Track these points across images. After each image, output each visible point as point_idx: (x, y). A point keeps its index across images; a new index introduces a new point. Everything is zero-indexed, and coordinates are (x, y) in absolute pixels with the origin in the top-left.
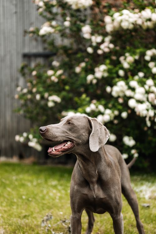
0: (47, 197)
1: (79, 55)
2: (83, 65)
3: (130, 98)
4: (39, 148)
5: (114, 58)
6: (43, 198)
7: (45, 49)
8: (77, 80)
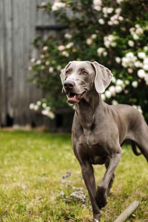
0: (63, 159)
1: (90, 28)
2: (94, 36)
3: (140, 68)
4: (52, 116)
5: (124, 29)
6: (59, 160)
7: (58, 21)
8: (88, 52)
